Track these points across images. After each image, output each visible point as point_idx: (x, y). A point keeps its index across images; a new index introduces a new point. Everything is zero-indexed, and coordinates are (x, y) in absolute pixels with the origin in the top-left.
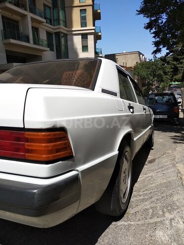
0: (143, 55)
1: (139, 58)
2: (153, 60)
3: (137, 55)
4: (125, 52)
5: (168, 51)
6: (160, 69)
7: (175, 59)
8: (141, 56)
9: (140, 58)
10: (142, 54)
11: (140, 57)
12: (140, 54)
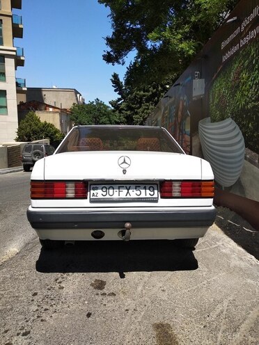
0: (80, 95)
1: (75, 98)
2: (95, 103)
3: (73, 93)
4: (54, 87)
5: (120, 97)
6: (104, 115)
7: (129, 108)
8: (78, 95)
9: (77, 99)
10: (79, 93)
11: (76, 96)
12: (77, 92)
